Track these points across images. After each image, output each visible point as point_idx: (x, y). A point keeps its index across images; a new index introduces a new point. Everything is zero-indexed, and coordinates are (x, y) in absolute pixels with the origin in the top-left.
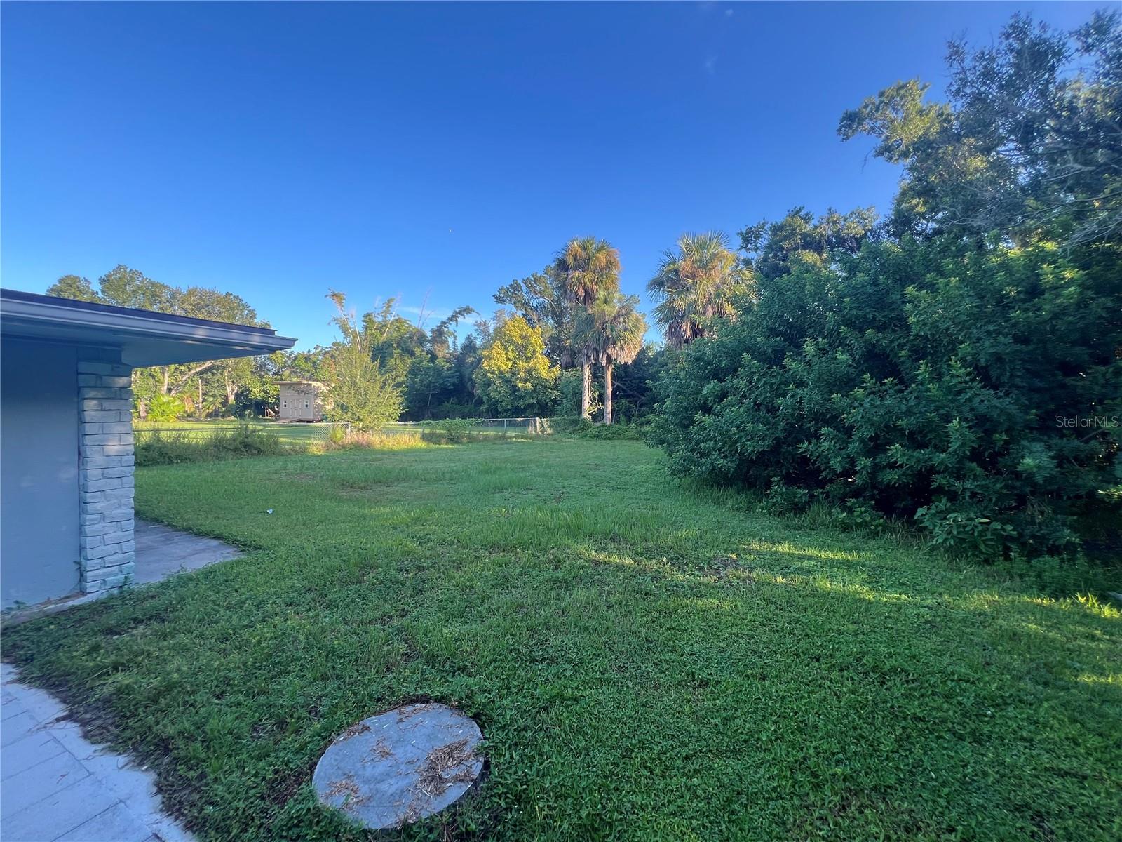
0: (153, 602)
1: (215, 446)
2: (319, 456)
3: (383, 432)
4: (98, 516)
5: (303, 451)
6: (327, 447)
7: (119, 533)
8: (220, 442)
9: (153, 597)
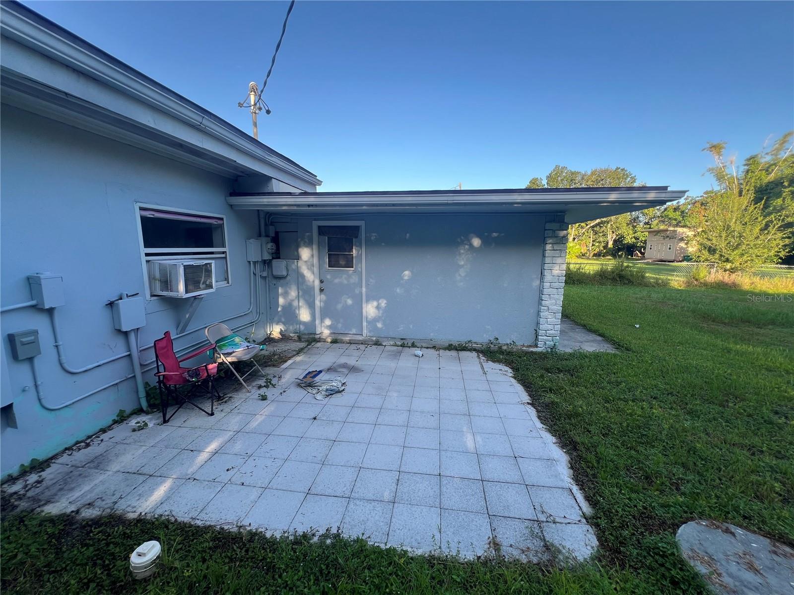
0: (568, 362)
1: (600, 276)
2: (680, 290)
3: (755, 274)
4: (546, 308)
5: (665, 284)
6: (689, 284)
7: (554, 319)
8: (603, 273)
9: (566, 359)
